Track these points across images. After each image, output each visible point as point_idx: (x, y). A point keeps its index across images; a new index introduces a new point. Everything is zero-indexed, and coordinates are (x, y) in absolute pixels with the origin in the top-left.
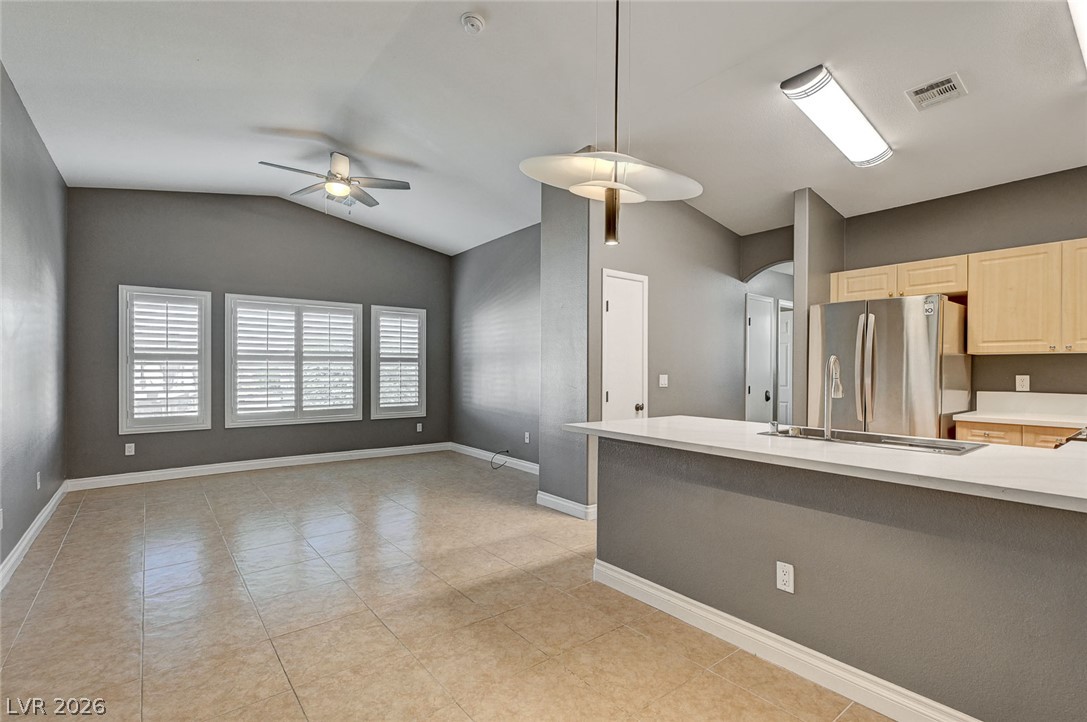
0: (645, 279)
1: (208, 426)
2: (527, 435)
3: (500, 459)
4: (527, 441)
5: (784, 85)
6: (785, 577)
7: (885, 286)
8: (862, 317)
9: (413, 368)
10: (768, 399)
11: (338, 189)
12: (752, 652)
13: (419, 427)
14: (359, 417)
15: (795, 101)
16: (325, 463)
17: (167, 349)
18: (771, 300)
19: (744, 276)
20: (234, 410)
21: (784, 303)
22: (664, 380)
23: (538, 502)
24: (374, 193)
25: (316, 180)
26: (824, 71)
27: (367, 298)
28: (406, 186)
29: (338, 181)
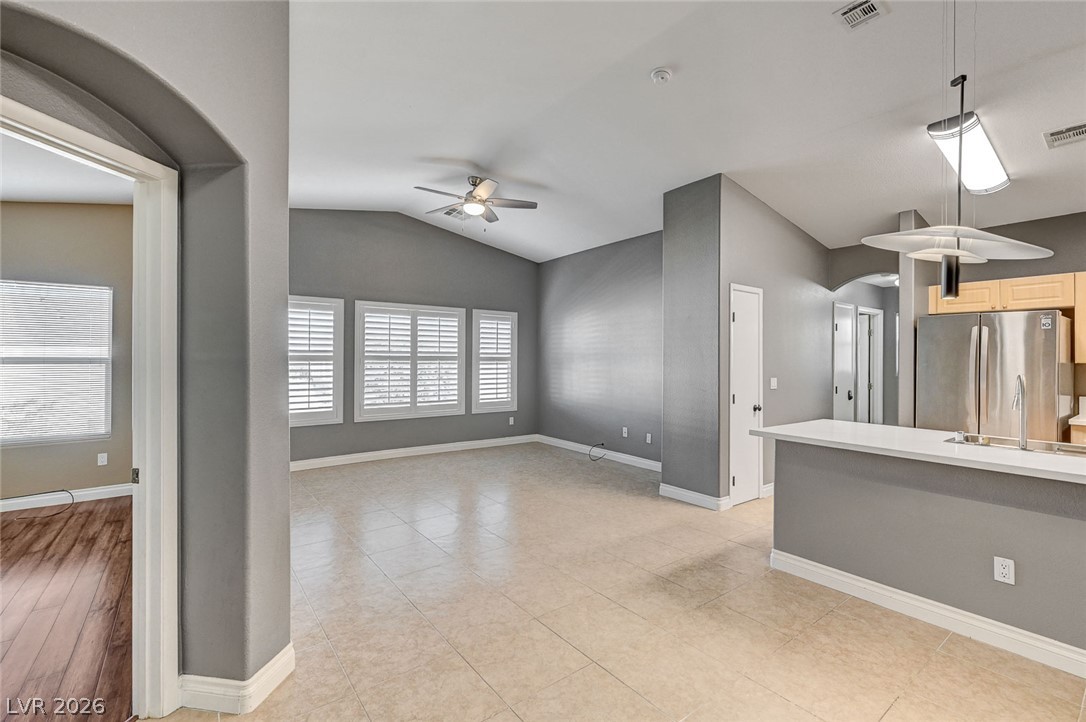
0: (760, 291)
1: (340, 420)
2: (625, 429)
3: (597, 452)
4: (625, 435)
5: (931, 127)
6: (1004, 570)
7: (987, 300)
8: (975, 329)
9: (506, 366)
10: (850, 398)
11: (474, 209)
12: (968, 636)
13: (511, 421)
14: (462, 412)
15: (936, 141)
16: (436, 454)
17: (309, 351)
18: (851, 307)
19: (832, 286)
20: (362, 405)
21: (862, 309)
22: (774, 383)
23: (660, 493)
24: (498, 211)
25: (455, 201)
26: (975, 117)
27: (471, 303)
28: (533, 206)
29: (476, 202)
